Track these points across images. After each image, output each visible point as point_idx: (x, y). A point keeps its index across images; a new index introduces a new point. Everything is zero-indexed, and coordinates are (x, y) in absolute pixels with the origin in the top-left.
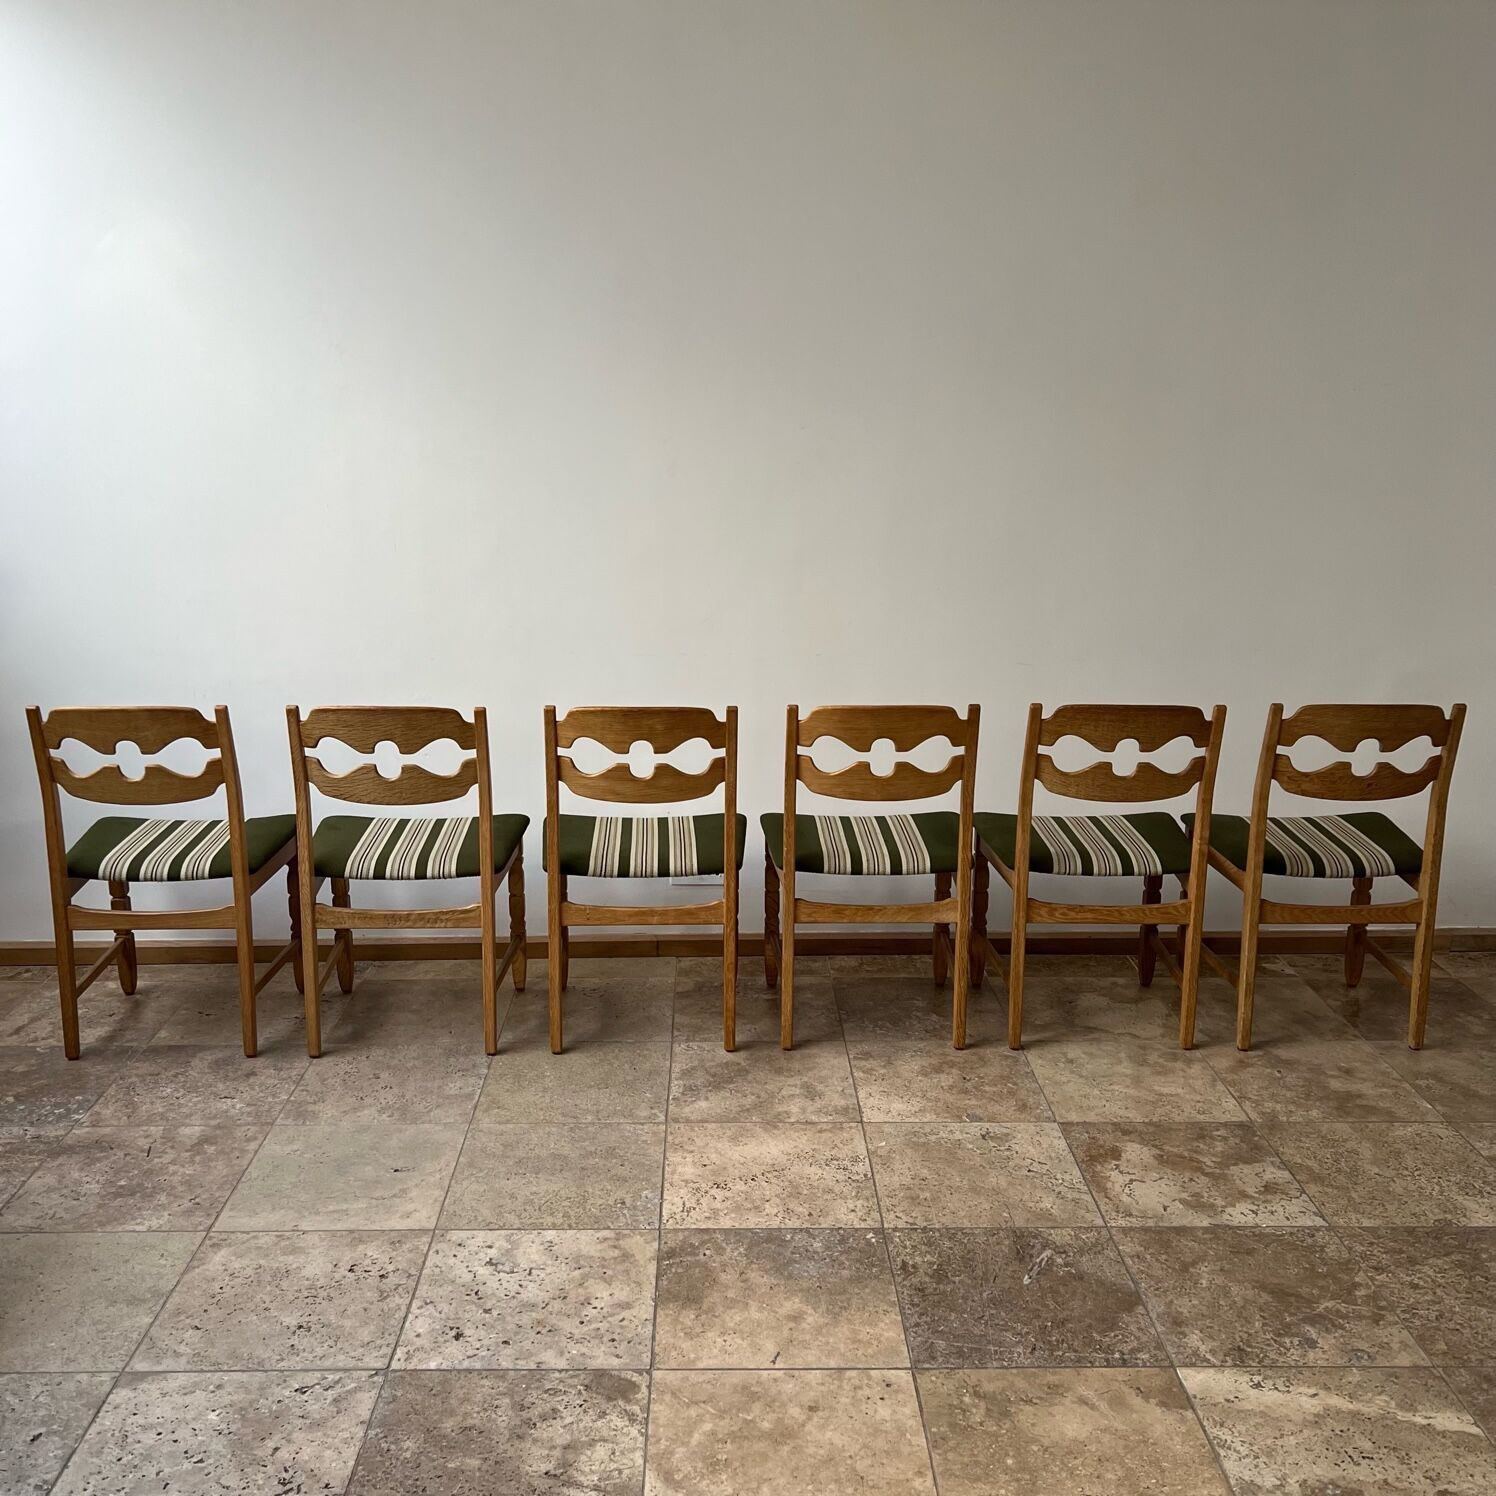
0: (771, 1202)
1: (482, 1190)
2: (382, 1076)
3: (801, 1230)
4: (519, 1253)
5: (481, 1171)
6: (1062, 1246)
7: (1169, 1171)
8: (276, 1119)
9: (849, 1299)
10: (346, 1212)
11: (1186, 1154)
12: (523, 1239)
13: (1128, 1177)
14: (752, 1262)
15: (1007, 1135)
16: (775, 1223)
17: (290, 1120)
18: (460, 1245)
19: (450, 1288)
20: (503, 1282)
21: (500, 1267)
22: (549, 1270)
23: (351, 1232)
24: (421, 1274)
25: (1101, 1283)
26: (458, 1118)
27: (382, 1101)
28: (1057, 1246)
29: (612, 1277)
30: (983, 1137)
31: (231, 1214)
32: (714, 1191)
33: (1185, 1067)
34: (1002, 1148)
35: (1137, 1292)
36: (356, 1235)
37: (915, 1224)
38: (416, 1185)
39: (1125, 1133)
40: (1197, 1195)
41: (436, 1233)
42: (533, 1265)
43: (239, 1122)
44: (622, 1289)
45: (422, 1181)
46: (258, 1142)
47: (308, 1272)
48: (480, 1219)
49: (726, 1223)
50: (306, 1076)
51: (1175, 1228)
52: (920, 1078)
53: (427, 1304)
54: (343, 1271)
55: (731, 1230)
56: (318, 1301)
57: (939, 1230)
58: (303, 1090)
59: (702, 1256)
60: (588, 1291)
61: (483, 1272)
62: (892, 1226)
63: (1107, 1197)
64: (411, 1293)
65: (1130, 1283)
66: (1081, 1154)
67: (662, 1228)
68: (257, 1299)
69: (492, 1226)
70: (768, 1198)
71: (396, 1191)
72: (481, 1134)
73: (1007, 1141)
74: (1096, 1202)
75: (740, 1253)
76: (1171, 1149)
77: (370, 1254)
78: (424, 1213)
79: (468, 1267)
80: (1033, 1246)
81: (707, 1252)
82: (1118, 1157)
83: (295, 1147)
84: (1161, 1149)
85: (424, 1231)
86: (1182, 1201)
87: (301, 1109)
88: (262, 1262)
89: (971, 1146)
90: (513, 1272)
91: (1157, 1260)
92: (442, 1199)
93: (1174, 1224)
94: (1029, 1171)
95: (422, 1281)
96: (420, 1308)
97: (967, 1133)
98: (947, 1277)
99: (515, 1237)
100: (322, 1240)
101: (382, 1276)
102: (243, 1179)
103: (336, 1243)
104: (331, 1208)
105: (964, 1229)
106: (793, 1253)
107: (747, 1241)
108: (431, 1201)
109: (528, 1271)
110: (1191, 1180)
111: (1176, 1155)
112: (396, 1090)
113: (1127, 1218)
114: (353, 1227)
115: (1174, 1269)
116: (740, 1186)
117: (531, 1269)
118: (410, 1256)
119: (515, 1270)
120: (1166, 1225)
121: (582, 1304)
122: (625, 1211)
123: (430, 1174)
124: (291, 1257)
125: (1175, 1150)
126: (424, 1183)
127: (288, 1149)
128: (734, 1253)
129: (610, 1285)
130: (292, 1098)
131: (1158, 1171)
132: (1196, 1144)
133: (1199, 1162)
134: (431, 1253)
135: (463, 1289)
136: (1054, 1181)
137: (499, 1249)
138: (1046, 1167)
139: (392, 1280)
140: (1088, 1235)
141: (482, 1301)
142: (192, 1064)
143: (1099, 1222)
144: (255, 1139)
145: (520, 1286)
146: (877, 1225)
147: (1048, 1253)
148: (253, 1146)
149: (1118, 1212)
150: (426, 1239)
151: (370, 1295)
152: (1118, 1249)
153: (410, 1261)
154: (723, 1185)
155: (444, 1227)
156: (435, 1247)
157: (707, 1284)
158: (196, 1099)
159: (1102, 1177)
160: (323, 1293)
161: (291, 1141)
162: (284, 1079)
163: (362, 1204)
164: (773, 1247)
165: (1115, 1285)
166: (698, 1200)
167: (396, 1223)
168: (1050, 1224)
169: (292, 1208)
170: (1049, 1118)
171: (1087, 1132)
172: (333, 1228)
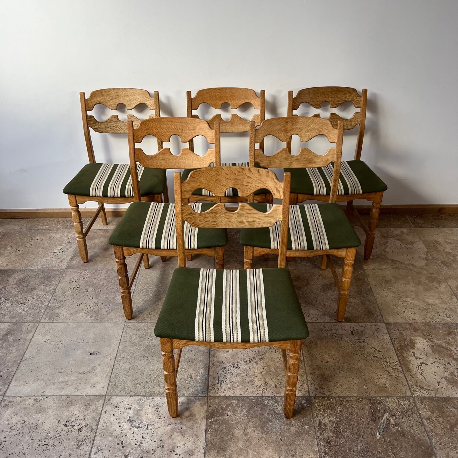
0: (258, 377)
1: (128, 367)
2: (89, 290)
3: (272, 397)
4: (143, 412)
5: (129, 355)
6: (393, 411)
7: (437, 357)
8: (41, 318)
9: (295, 449)
10: (66, 382)
11: (444, 345)
12: (146, 403)
13: (419, 361)
14: (250, 421)
15: (362, 331)
16: (260, 393)
17: (47, 319)
18: (116, 407)
19: (110, 439)
20: (135, 434)
21: (134, 423)
22: (156, 426)
23: (68, 397)
24: (97, 427)
25: (413, 438)
26: (120, 319)
27: (88, 307)
28: (390, 411)
29: (185, 431)
30: (352, 332)
31: (16, 383)
32: (232, 369)
33: (438, 286)
34: (361, 341)
35: (431, 446)
36: (70, 399)
37: (324, 394)
38: (99, 365)
39: (416, 330)
40: (452, 374)
41: (106, 398)
42: (149, 422)
43: (25, 320)
44: (189, 441)
45: (102, 361)
46: (32, 334)
47: (46, 427)
48: (127, 388)
49: (238, 392)
50: (57, 290)
51: (444, 398)
52: (322, 293)
53: (99, 451)
54: (62, 426)
55: (240, 397)
56: (49, 448)
57: (335, 398)
58: (54, 300)
59: (226, 416)
60: (174, 441)
61: (126, 426)
62: (314, 395)
63: (411, 375)
64: (92, 442)
65: (427, 439)
66: (397, 345)
67: (209, 395)
68: (20, 447)
69: (132, 394)
70: (256, 375)
71: (90, 368)
72: (130, 329)
73: (363, 336)
74: (406, 378)
75: (244, 414)
76: (437, 342)
77: (75, 413)
78: (102, 385)
79: (119, 423)
80: (379, 410)
81: (229, 413)
82: (413, 347)
83: (48, 337)
84: (432, 341)
85: (100, 396)
86: (446, 379)
87: (53, 312)
88: (26, 418)
89: (346, 339)
90: (139, 427)
91: (438, 422)
92: (110, 374)
93: (444, 395)
94: (375, 357)
95: (98, 433)
96: (95, 454)
97: (345, 330)
98: (341, 432)
99: (142, 402)
100: (54, 401)
101: (79, 430)
102: (23, 359)
103: (61, 405)
104: (61, 379)
105: (347, 397)
106: (268, 414)
107: (247, 405)
108: (105, 376)
109: (146, 427)
110: (448, 363)
111: (439, 346)
112: (94, 299)
113: (422, 391)
114: (69, 393)
115: (447, 428)
116: (243, 366)
117: (148, 425)
118: (93, 414)
119: (141, 426)
120: (440, 396)
121: (171, 451)
122: (192, 384)
123: (106, 357)
124: (39, 415)
125: (439, 342)
126: (102, 363)
127: (45, 339)
128: (242, 413)
129: (184, 437)
130: (50, 304)
131: (432, 357)
132: (448, 338)
133: (451, 351)
134: (103, 412)
135: (116, 440)
136: (386, 363)
137: (134, 410)
138: (382, 354)
139: (84, 432)
140: (404, 403)
141: (124, 448)
142: (9, 282)
143: (409, 393)
144: (31, 331)
145: (143, 437)
146: (307, 395)
147: (386, 416)
148: (29, 337)
149: (417, 386)
150: (101, 403)
151: (73, 444)
152: (419, 414)
153: (93, 418)
154: (236, 365)
155: (109, 394)
156: (105, 409)
157: (229, 437)
158: (8, 305)
159: (408, 361)
160: (51, 443)
161: (46, 333)
162: (47, 292)
163: (73, 378)
164: (259, 410)
165: (420, 440)
166: (225, 376)
167: (89, 391)
168: (386, 395)
169: (43, 380)
170: (381, 320)
171: (398, 330)
172: (60, 394)
